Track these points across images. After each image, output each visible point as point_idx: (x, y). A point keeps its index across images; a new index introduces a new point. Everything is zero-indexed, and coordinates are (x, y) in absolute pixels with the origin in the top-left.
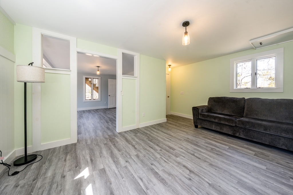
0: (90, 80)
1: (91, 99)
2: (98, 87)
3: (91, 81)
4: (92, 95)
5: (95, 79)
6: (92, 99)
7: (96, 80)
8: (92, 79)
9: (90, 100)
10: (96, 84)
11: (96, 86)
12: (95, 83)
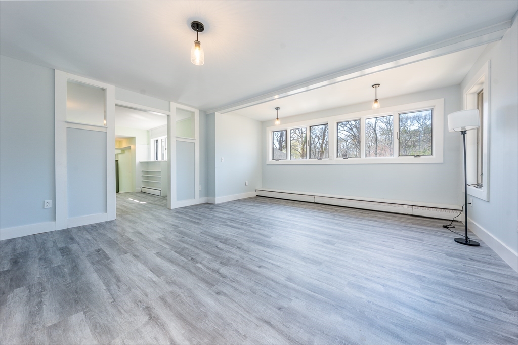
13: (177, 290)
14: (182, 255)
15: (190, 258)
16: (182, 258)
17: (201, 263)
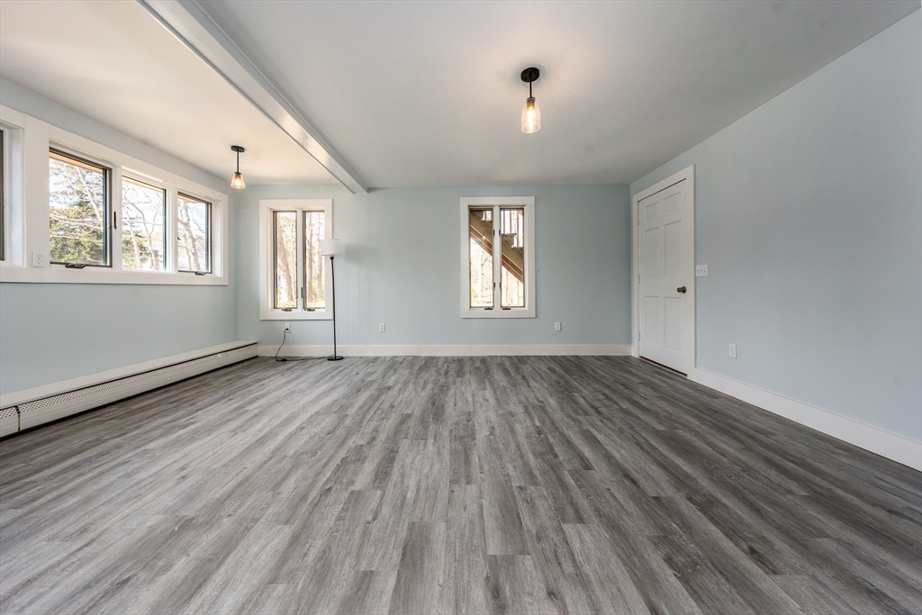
0: (488, 216)
1: (491, 305)
2: (522, 249)
3: (491, 222)
4: (497, 285)
5: (507, 212)
6: (497, 308)
7: (515, 212)
8: (496, 210)
9: (489, 309)
10: (512, 236)
11: (515, 245)
12: (507, 232)
13: (573, 415)
14: (550, 445)
15: (542, 436)
16: (551, 440)
17: (534, 425)
